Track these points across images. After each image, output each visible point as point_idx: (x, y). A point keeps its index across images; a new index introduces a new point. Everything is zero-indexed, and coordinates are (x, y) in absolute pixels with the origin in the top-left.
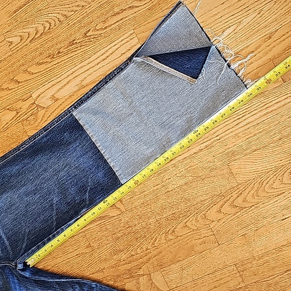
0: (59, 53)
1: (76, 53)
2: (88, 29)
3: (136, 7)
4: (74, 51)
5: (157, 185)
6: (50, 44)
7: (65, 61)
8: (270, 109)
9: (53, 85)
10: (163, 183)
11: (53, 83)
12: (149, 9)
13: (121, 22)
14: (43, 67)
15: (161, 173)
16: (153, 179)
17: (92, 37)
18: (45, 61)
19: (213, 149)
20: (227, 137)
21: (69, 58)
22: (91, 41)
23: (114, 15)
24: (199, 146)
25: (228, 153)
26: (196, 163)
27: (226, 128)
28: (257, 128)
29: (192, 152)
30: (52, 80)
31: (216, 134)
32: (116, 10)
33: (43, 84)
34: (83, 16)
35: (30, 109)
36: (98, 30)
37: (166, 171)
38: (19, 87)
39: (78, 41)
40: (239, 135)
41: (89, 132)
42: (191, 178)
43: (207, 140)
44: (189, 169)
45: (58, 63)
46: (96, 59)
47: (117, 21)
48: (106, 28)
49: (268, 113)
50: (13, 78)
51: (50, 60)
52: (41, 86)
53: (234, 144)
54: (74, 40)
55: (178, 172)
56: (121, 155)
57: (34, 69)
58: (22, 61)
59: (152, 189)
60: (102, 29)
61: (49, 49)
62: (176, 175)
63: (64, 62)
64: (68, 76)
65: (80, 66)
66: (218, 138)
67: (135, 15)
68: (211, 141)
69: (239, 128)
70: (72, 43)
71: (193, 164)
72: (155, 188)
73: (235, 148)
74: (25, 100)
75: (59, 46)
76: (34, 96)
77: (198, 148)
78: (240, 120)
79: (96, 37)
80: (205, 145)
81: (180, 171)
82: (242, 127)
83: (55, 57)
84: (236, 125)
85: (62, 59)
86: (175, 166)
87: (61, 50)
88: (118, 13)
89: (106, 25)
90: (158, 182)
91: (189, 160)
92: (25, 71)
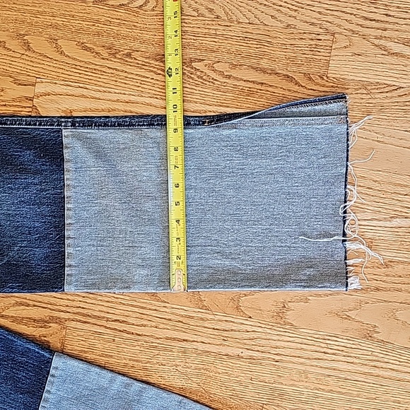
0: (129, 55)
1: (155, 77)
2: (201, 58)
3: (297, 83)
4: (155, 73)
5: (137, 361)
6: (124, 31)
7: (129, 76)
8: (377, 372)
9: (83, 96)
10: (147, 365)
11: (85, 92)
13: (259, 87)
14: (87, 57)
16: (138, 348)
17: (198, 73)
18: (97, 49)
19: (258, 368)
20: (290, 365)
21: (140, 76)
22: (192, 78)
23: (256, 69)
24: (241, 350)
25: (275, 389)
26: (219, 371)
27: (298, 353)
28: (340, 383)
29: (224, 350)
30: (87, 86)
31: (278, 351)
32: (264, 63)
33: (67, 83)
34: (207, 31)
35: (18, 104)
36: (214, 71)
37: (165, 350)
38: (24, 57)
40: (309, 375)
41: (68, 177)
42: (195, 385)
43: (259, 348)
44: (202, 371)
45: (116, 70)
47: (253, 82)
48: (229, 77)
49: (371, 374)
50: (24, 35)
52: (62, 83)
53: (292, 382)
55: (182, 364)
56: (94, 246)
57: (69, 47)
58: (58, 20)
59: (124, 361)
60: (221, 73)
61: (117, 36)
62: (177, 366)
63: (126, 75)
64: (118, 101)
65: (148, 100)
66: (277, 358)
67: (287, 93)
68: (263, 355)
69: (317, 366)
71: (213, 368)
72: (131, 363)
73: (289, 389)
74: (20, 84)
75: (136, 45)
76: (40, 89)
77: (238, 352)
78: (325, 356)
79: (204, 77)
80: (251, 354)
81: (187, 364)
82: (321, 367)
83: (117, 56)
84: (315, 359)
85: (127, 69)
86: (184, 353)
87: (134, 55)
88: (264, 71)
89: (234, 73)
90: (143, 357)
91: (211, 359)
92: (53, 40)
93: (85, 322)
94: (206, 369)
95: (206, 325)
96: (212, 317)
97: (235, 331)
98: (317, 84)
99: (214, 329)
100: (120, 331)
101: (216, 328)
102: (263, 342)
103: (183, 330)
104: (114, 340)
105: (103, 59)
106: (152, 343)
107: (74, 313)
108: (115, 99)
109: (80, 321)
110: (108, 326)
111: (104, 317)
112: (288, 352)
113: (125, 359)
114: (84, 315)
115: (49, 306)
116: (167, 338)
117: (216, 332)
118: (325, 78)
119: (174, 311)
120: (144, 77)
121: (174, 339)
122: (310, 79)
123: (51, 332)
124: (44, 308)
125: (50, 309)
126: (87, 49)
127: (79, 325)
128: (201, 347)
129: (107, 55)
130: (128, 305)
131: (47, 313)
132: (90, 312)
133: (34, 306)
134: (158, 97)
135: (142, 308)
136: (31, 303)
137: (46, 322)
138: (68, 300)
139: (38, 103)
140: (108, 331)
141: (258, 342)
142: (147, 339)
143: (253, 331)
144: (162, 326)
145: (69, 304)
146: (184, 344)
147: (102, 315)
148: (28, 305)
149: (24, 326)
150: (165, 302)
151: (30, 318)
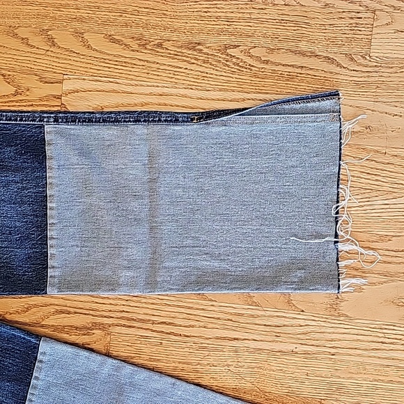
0: (160, 45)
1: (189, 66)
2: (236, 43)
3: (339, 65)
4: (188, 62)
5: (186, 363)
6: (153, 20)
7: (161, 67)
9: (114, 91)
10: (198, 367)
11: (115, 87)
12: (357, 83)
13: (299, 71)
14: (116, 49)
15: (205, 348)
16: (187, 350)
17: (234, 60)
18: (128, 41)
19: (314, 362)
20: (347, 358)
21: (173, 66)
22: (228, 66)
23: (295, 52)
24: (295, 346)
26: (273, 368)
27: (354, 344)
28: (400, 373)
29: (277, 347)
30: (118, 81)
31: (333, 344)
32: (303, 46)
33: (95, 78)
34: (240, 15)
35: (45, 103)
36: (251, 56)
37: (216, 350)
38: (49, 53)
39: (205, 50)
40: (368, 367)
42: (249, 385)
43: (314, 343)
44: (256, 369)
45: (147, 61)
46: (218, 100)
47: (292, 66)
48: (267, 62)
50: (48, 30)
51: (136, 47)
52: (91, 78)
53: (349, 375)
54: (199, 44)
55: (234, 364)
57: (95, 40)
58: (83, 13)
59: (173, 364)
60: (258, 59)
61: (146, 26)
62: (228, 366)
63: (157, 66)
64: (151, 94)
65: (182, 92)
66: (333, 351)
67: (328, 75)
68: (318, 349)
69: (375, 357)
70: (193, 46)
71: (266, 366)
72: (181, 366)
73: (347, 382)
74: (46, 82)
75: (166, 34)
76: (67, 86)
77: (292, 347)
78: (384, 346)
79: (241, 64)
80: (305, 349)
81: (239, 364)
82: (379, 358)
83: (148, 47)
84: (372, 349)
85: (160, 60)
86: (236, 352)
87: (166, 44)
88: (303, 54)
89: (271, 58)
90: (193, 359)
91: (264, 356)
92: (79, 34)
93: (130, 327)
94: (260, 368)
95: (257, 322)
96: (263, 313)
97: (287, 326)
98: (360, 65)
99: (265, 325)
100: (167, 333)
101: (267, 324)
102: (317, 336)
103: (233, 328)
104: (161, 343)
105: (133, 51)
106: (202, 343)
107: (118, 318)
108: (148, 92)
109: (124, 326)
110: (154, 329)
111: (149, 320)
112: (344, 344)
113: (174, 362)
114: (129, 319)
115: (91, 312)
116: (217, 338)
117: (267, 329)
118: (368, 58)
119: (222, 309)
120: (177, 67)
121: (224, 338)
122: (352, 59)
123: (95, 339)
124: (85, 314)
125: (93, 315)
126: (114, 41)
127: (124, 330)
128: (252, 345)
129: (137, 46)
130: (174, 306)
131: (90, 319)
132: (134, 316)
133: (76, 313)
134: (193, 87)
135: (189, 308)
136: (72, 310)
137: (89, 329)
138: (111, 304)
139: (67, 101)
140: (155, 334)
141: (312, 335)
142: (196, 340)
143: (306, 325)
144: (210, 326)
145: (111, 309)
146: (235, 343)
147: (148, 317)
148: (69, 313)
149: (66, 335)
150: (213, 301)
151: (71, 326)
